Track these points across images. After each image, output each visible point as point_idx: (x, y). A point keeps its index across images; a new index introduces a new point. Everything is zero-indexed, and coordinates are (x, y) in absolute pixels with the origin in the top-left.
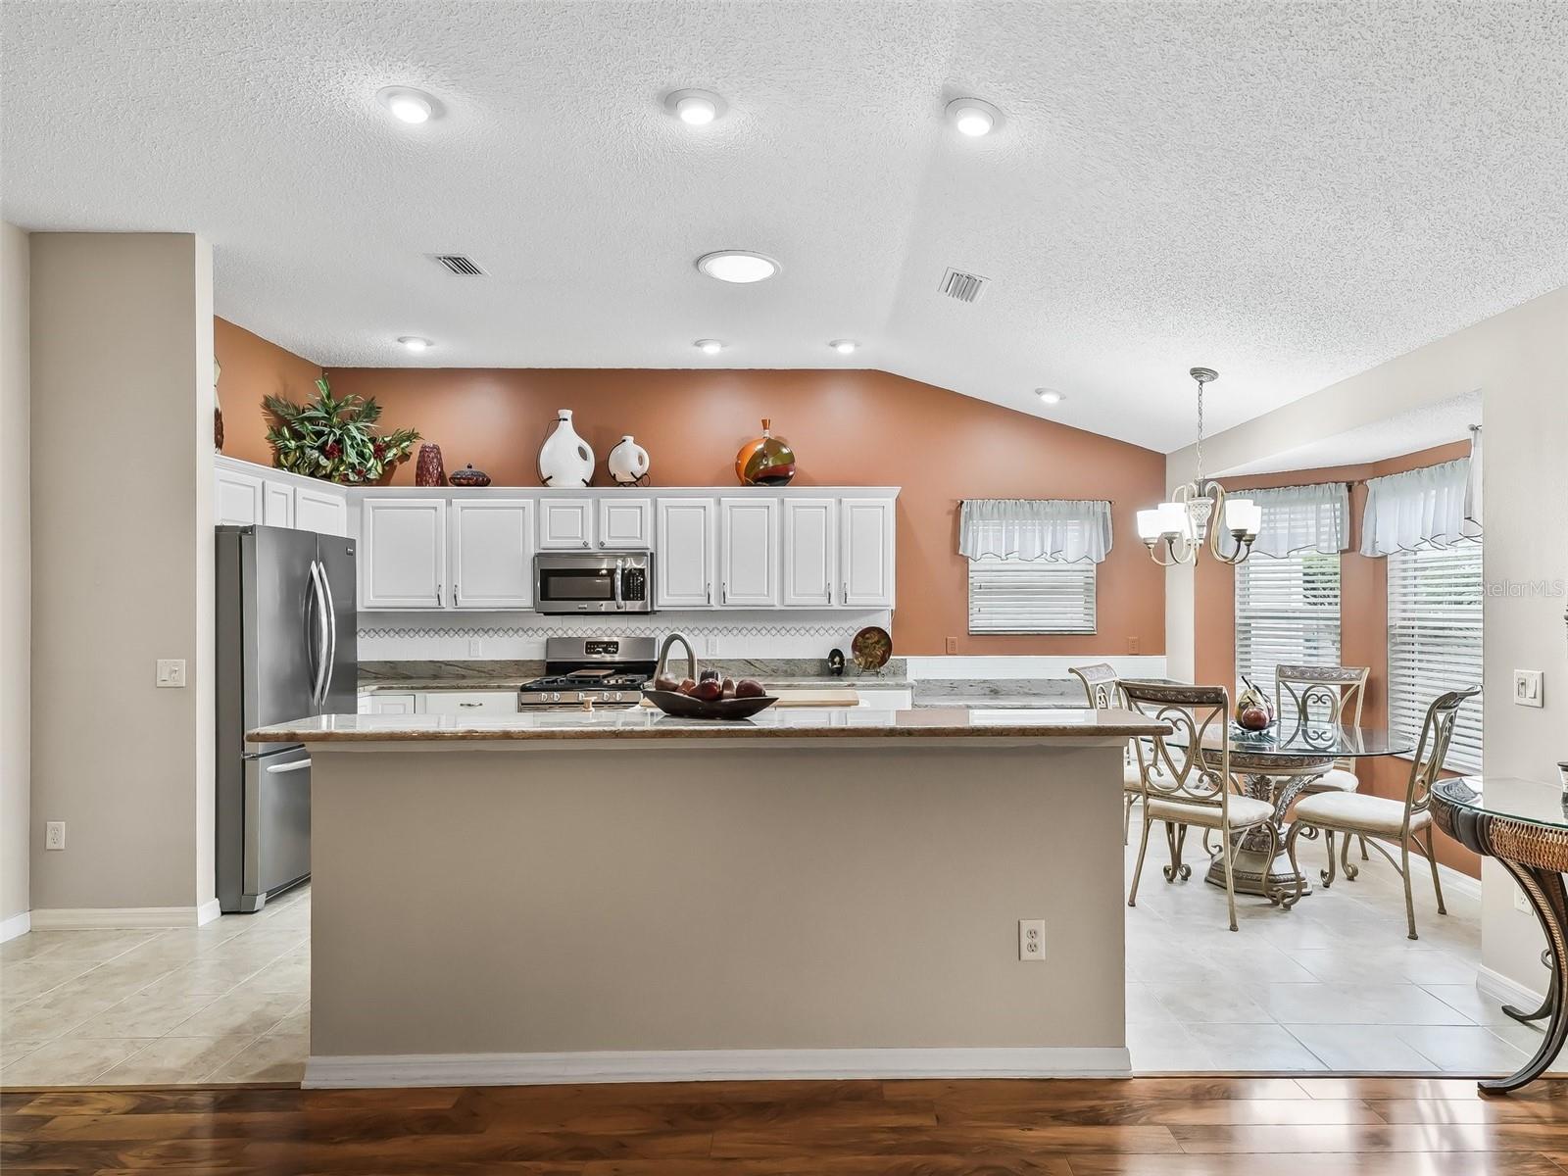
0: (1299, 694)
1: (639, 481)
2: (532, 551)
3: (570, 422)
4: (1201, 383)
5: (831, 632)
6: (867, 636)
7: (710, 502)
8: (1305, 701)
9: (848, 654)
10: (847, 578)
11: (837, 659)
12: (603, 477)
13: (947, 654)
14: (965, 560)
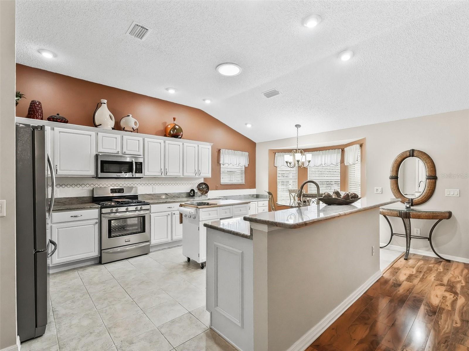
0: (293, 196)
1: (134, 130)
2: (95, 153)
3: (106, 105)
4: (298, 128)
5: (189, 184)
6: (201, 185)
7: (162, 141)
8: (294, 197)
9: (196, 191)
10: (200, 169)
11: (192, 192)
12: (117, 127)
13: (216, 190)
14: (220, 164)
